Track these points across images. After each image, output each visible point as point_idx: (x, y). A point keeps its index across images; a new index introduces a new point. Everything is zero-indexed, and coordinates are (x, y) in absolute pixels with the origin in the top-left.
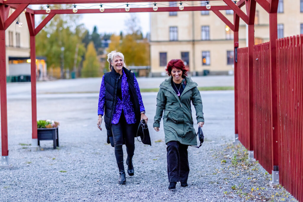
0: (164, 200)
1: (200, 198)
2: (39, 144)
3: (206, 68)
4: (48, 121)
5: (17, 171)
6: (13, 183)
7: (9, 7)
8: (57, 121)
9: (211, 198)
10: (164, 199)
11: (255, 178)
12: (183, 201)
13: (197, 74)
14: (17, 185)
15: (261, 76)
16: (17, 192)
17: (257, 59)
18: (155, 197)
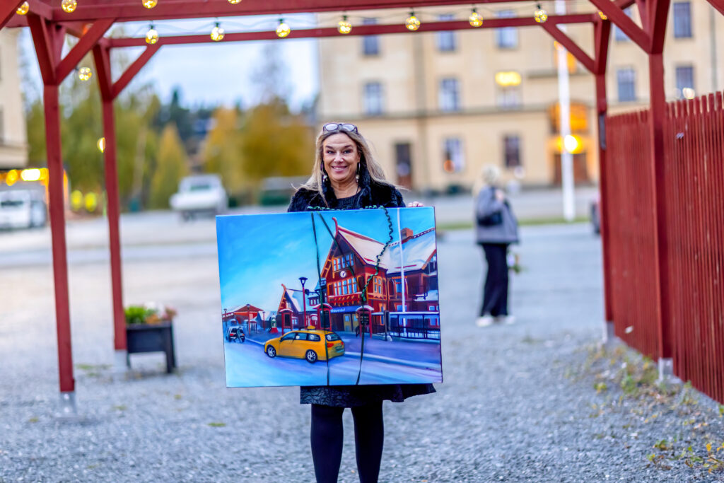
0: (502, 480)
1: (589, 471)
2: (128, 364)
3: (455, 179)
4: (150, 305)
5: (100, 429)
6: (104, 456)
7: (63, 30)
8: (171, 307)
9: (618, 473)
10: (501, 477)
11: (698, 421)
12: (551, 482)
13: (433, 194)
14: (116, 460)
15: (694, 174)
16: (126, 476)
17: (680, 135)
18: (476, 475)
